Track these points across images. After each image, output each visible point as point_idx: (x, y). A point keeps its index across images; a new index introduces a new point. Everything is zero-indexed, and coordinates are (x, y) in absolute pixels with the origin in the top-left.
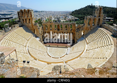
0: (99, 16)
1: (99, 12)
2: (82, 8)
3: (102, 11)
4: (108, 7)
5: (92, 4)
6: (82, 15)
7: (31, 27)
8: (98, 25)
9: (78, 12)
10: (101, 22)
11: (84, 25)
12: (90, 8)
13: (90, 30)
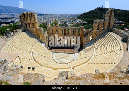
0: (110, 20)
1: (109, 15)
2: (91, 11)
3: (113, 14)
4: (119, 10)
5: (102, 6)
6: (91, 18)
7: (35, 32)
8: (108, 29)
9: (87, 15)
10: (111, 26)
11: (93, 29)
12: (100, 10)
13: (99, 35)
